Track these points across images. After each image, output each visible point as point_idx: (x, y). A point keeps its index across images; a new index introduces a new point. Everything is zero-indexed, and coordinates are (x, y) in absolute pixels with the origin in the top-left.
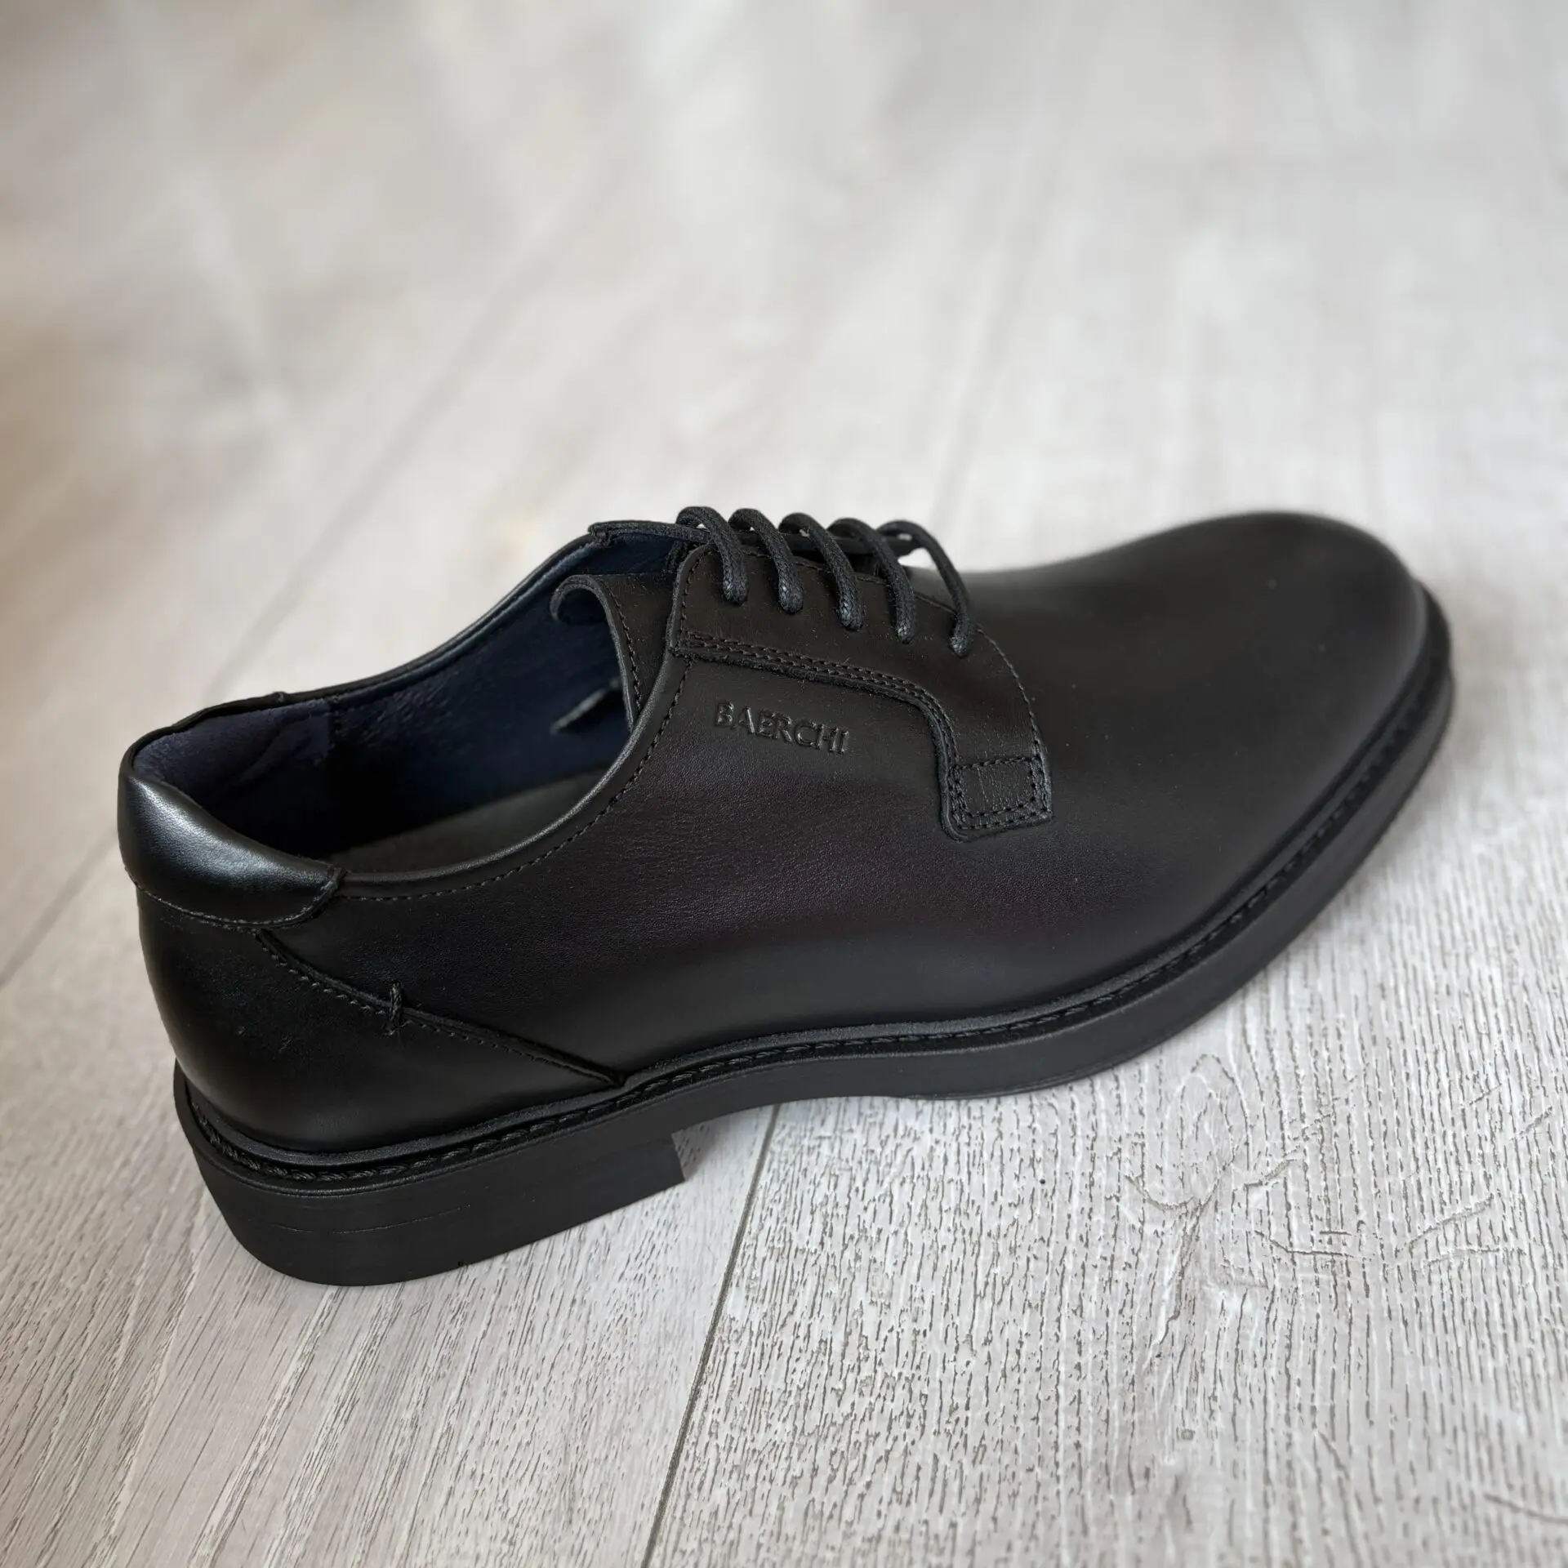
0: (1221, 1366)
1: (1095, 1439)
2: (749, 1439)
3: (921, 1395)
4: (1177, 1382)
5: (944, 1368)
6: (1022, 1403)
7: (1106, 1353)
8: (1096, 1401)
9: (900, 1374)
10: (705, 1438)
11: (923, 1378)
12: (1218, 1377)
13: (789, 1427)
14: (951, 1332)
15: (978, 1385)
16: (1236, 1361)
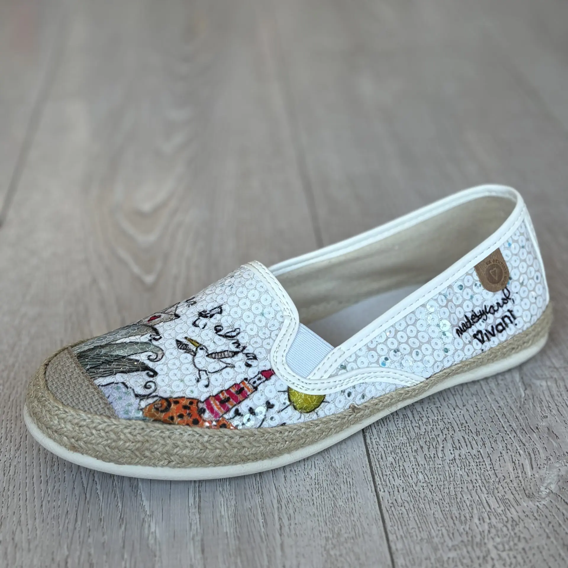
0: (547, 399)
1: (515, 423)
2: (392, 444)
3: (448, 423)
4: (535, 405)
5: (453, 415)
6: (485, 419)
7: (507, 402)
8: (510, 414)
9: (438, 419)
10: (375, 446)
11: (446, 418)
12: (548, 402)
13: (406, 438)
14: (449, 405)
15: (467, 417)
16: (552, 397)
